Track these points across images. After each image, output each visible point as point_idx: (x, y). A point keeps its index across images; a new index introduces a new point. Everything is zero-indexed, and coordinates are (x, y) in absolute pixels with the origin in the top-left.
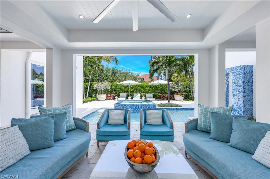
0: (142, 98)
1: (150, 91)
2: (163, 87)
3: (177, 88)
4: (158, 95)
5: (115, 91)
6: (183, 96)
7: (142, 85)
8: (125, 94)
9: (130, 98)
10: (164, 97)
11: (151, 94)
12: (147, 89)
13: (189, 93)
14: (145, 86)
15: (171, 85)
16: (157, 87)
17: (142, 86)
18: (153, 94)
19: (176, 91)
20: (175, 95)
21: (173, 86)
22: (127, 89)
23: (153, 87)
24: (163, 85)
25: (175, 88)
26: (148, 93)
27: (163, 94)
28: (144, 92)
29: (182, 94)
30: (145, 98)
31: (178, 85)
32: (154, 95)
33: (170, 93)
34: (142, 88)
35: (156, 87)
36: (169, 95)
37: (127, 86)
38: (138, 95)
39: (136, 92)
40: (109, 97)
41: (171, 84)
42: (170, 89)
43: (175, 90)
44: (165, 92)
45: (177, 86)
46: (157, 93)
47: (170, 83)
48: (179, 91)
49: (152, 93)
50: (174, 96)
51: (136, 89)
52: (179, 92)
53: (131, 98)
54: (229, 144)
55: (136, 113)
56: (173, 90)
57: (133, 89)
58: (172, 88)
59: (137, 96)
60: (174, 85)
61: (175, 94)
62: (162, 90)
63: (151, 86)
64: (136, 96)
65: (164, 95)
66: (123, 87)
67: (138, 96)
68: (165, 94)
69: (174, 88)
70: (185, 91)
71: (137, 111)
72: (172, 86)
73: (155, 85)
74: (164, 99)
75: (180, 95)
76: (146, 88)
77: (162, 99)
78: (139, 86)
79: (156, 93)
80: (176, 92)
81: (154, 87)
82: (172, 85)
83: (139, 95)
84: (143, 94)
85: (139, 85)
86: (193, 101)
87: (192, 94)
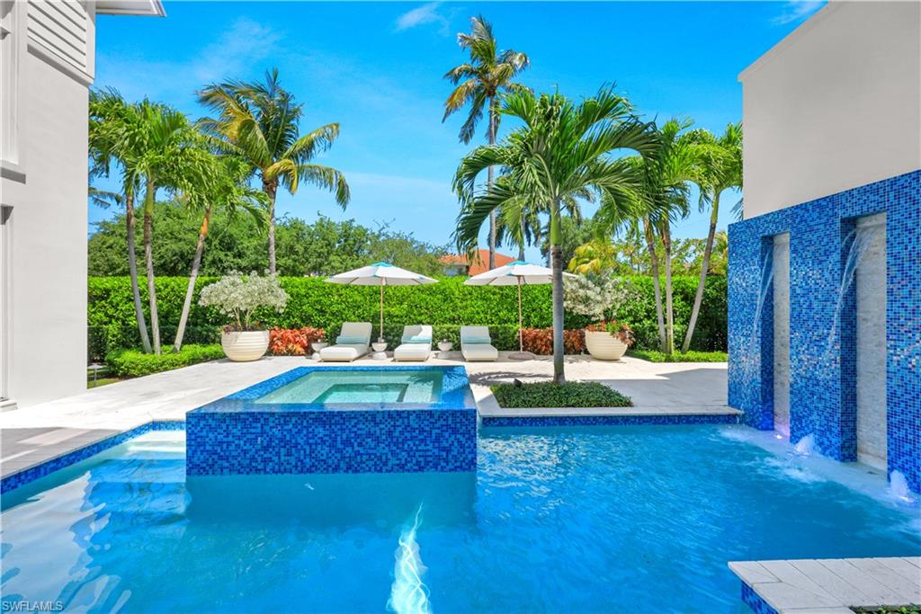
0: (440, 345)
1: (478, 313)
2: (537, 297)
3: (599, 298)
4: (512, 331)
5: (322, 312)
6: (623, 339)
7: (442, 288)
10: (538, 342)
11: (482, 327)
12: (466, 307)
13: (647, 323)
14: (457, 293)
15: (569, 287)
16: (507, 296)
17: (442, 292)
18: (490, 329)
19: (593, 316)
20: (587, 332)
21: (581, 292)
23: (493, 294)
24: (534, 287)
25: (588, 298)
26: (470, 321)
27: (536, 327)
28: (453, 320)
29: (622, 330)
30: (450, 345)
31: (600, 283)
32: (494, 335)
33: (565, 322)
34: (445, 300)
35: (504, 297)
36: (560, 330)
38: (421, 330)
39: (419, 319)
40: (289, 341)
41: (571, 282)
42: (565, 304)
43: (590, 310)
44: (542, 318)
45: (598, 289)
46: (509, 320)
47: (568, 277)
48: (606, 312)
49: (488, 323)
50: (583, 336)
51: (417, 308)
52: (607, 320)
53: (385, 345)
55: (336, 469)
56: (581, 309)
57: (405, 306)
58: (575, 299)
59: (414, 338)
60: (583, 286)
61: (586, 326)
62: (533, 311)
63: (483, 293)
64: (411, 338)
65: (541, 332)
66: (359, 298)
68: (543, 327)
69: (586, 300)
70: (629, 315)
71: (343, 458)
72: (572, 290)
73: (501, 288)
74: (540, 350)
75: (613, 333)
76: (463, 300)
77: (532, 351)
78: (430, 291)
79: (506, 322)
80: (593, 319)
81: (498, 297)
82: (577, 284)
83: (427, 331)
84: (448, 329)
85: (430, 288)
86: (669, 360)
87: (661, 327)
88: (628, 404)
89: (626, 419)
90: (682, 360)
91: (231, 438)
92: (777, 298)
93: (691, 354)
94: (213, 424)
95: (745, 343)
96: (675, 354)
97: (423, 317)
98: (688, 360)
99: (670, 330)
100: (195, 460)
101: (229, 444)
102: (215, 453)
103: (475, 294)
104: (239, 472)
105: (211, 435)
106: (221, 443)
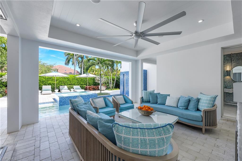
0: (71, 90)
1: (76, 83)
3: (102, 80)
6: (105, 87)
8: (49, 87)
9: (57, 91)
11: (78, 86)
14: (71, 79)
17: (67, 78)
22: (50, 81)
23: (79, 79)
26: (74, 85)
28: (70, 85)
34: (68, 80)
35: (82, 80)
37: (51, 78)
39: (62, 84)
44: (89, 84)
46: (82, 84)
54: (158, 103)
57: (58, 81)
58: (98, 80)
63: (77, 79)
64: (63, 89)
67: (65, 88)
73: (81, 78)
79: (82, 85)
84: (70, 87)
86: (112, 90)
87: (110, 85)
88: (110, 94)
89: (110, 96)
90: (113, 90)
91: (66, 100)
92: (125, 81)
93: (114, 89)
94: (63, 99)
95: (121, 87)
96: (112, 89)
97: (63, 84)
98: (114, 90)
99: (111, 86)
100: (61, 104)
101: (66, 101)
102: (64, 103)
103: (75, 79)
104: (68, 105)
105: (63, 100)
106: (65, 101)
